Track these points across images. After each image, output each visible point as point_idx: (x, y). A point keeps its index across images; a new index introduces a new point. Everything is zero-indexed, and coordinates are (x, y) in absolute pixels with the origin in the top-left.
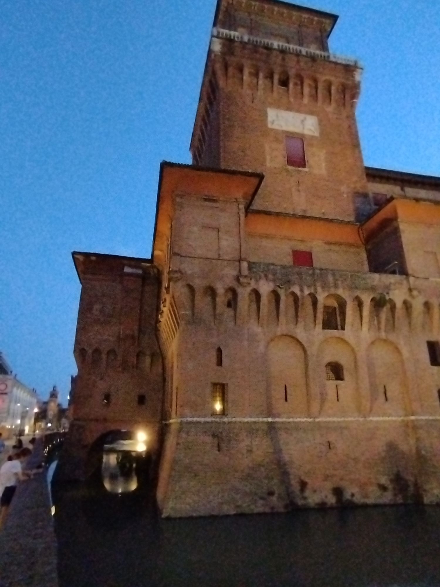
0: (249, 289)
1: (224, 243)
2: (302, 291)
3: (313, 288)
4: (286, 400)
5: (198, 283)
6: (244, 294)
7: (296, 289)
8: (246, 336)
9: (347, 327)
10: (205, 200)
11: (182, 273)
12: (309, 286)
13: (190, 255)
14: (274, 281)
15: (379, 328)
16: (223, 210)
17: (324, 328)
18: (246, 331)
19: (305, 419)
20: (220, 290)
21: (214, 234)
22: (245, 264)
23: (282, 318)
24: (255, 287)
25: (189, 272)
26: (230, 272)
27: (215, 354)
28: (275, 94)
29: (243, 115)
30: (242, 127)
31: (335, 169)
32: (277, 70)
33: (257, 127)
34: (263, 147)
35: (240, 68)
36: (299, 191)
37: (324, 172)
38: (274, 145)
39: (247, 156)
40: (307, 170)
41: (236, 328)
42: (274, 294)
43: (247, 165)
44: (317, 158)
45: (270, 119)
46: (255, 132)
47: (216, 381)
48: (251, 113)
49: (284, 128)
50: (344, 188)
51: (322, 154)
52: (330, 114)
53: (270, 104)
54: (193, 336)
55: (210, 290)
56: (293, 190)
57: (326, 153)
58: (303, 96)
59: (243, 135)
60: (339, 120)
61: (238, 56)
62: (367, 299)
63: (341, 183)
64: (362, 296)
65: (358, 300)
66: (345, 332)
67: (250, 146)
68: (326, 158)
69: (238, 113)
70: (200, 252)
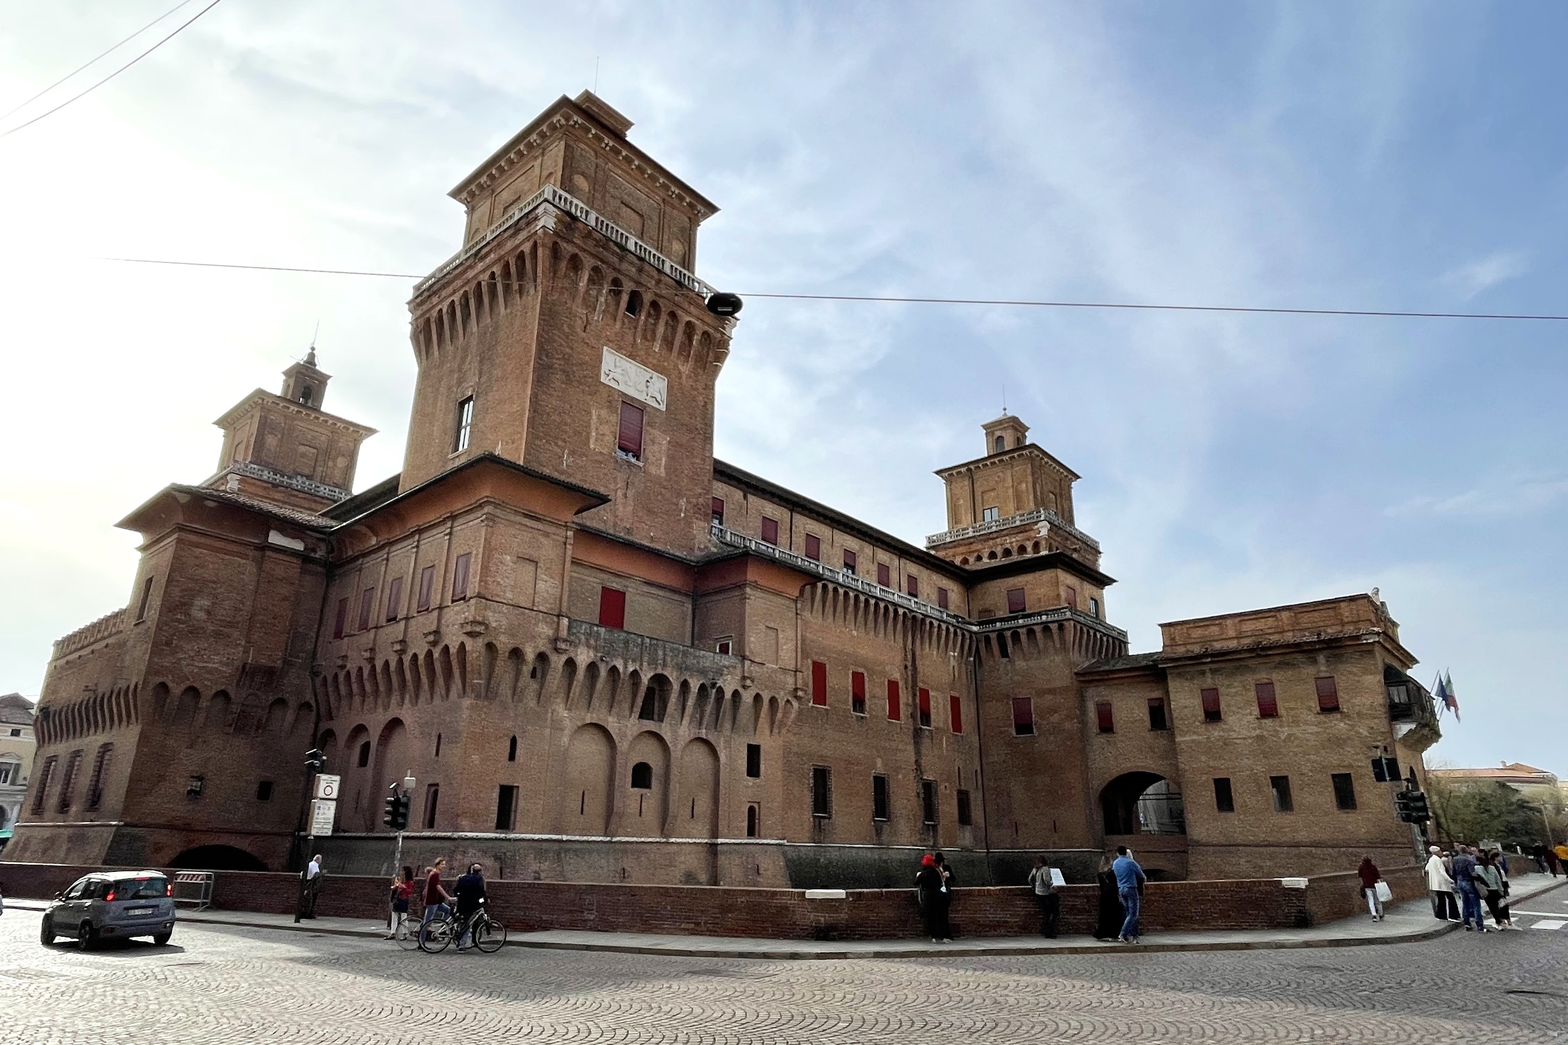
0: (564, 658)
1: (541, 585)
2: (626, 667)
3: (638, 664)
4: (582, 812)
5: (504, 643)
6: (558, 662)
7: (619, 664)
8: (549, 722)
9: (667, 719)
10: (526, 516)
11: (487, 626)
12: (634, 661)
13: (498, 599)
14: (596, 649)
15: (700, 724)
16: (547, 535)
17: (641, 717)
18: (550, 714)
20: (530, 654)
21: (531, 568)
22: (565, 621)
23: (595, 701)
24: (572, 655)
25: (494, 625)
26: (545, 630)
27: (508, 743)
28: (618, 325)
29: (568, 350)
30: (564, 371)
31: (676, 470)
32: (628, 286)
33: (585, 377)
34: (589, 413)
35: (575, 263)
36: (625, 496)
37: (662, 472)
38: (604, 413)
39: (566, 424)
40: (641, 464)
41: (538, 709)
42: (592, 667)
43: (564, 441)
44: (656, 448)
45: (604, 368)
46: (581, 384)
47: (505, 783)
48: (579, 350)
49: (622, 388)
50: (683, 503)
51: (664, 442)
52: (684, 377)
53: (609, 340)
54: (483, 716)
55: (516, 654)
56: (620, 493)
57: (669, 442)
58: (654, 339)
59: (564, 386)
60: (694, 389)
61: (578, 246)
62: (695, 685)
63: (679, 495)
64: (690, 680)
65: (685, 685)
66: (663, 725)
67: (571, 407)
68: (669, 449)
69: (561, 345)
70: (509, 595)
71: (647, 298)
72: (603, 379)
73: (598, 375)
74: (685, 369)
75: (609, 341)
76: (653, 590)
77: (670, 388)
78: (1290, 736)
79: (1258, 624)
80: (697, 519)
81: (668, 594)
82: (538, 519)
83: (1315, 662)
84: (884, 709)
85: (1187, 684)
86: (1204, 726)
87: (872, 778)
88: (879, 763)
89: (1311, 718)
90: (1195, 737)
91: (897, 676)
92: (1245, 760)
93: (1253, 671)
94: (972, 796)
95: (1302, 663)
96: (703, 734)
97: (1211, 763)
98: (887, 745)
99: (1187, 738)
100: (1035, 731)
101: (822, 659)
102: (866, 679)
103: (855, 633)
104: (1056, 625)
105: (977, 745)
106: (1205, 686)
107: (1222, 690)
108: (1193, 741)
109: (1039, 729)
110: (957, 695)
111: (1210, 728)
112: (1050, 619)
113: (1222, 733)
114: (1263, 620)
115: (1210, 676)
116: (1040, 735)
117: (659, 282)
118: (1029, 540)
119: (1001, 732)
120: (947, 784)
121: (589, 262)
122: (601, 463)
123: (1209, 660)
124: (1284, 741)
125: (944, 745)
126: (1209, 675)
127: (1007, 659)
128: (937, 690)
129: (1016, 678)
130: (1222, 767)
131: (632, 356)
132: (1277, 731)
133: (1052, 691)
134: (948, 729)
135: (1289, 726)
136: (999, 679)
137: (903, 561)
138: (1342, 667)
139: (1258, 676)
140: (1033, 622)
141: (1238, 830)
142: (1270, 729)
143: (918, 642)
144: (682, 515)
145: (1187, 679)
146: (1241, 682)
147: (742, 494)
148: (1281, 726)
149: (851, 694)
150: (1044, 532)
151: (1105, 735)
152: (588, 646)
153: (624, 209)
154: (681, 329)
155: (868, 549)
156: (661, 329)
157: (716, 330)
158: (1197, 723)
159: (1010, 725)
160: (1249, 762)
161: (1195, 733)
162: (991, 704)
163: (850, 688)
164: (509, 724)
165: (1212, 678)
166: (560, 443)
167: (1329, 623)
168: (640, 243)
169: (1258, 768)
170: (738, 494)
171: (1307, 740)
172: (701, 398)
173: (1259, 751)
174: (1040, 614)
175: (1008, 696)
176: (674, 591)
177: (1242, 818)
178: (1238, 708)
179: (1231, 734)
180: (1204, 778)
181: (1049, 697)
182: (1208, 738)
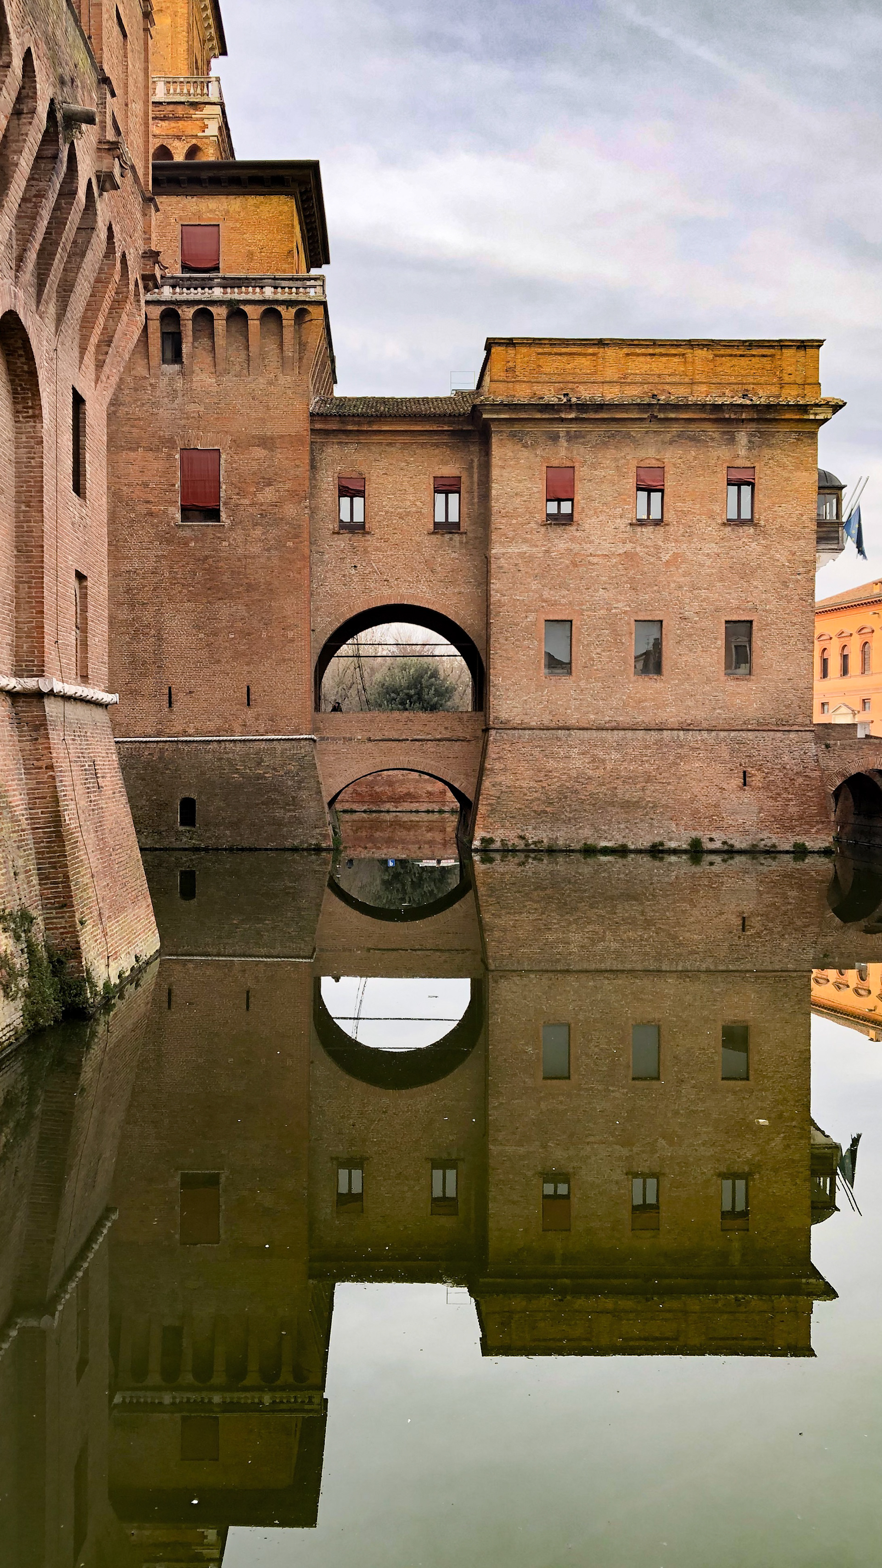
78: (676, 556)
79: (654, 365)
83: (732, 440)
85: (525, 453)
86: (543, 529)
89: (712, 529)
90: (525, 548)
92: (601, 591)
93: (636, 443)
95: (713, 439)
97: (546, 594)
99: (513, 549)
100: (223, 515)
104: (293, 311)
106: (555, 463)
107: (582, 472)
108: (522, 555)
109: (233, 512)
111: (552, 535)
112: (280, 296)
113: (569, 545)
114: (664, 359)
115: (565, 444)
116: (233, 525)
119: (151, 514)
123: (572, 416)
124: (666, 564)
126: (563, 442)
127: (177, 367)
129: (192, 408)
130: (563, 601)
132: (657, 547)
133: (266, 442)
135: (676, 541)
138: (767, 452)
139: (642, 454)
140: (243, 297)
141: (573, 702)
142: (649, 543)
145: (525, 446)
146: (616, 460)
148: (666, 540)
151: (348, 536)
158: (533, 525)
159: (170, 501)
160: (606, 595)
161: (525, 541)
162: (132, 455)
165: (567, 449)
167: (763, 380)
169: (620, 605)
171: (702, 565)
173: (625, 579)
174: (258, 283)
175: (170, 442)
177: (582, 684)
178: (605, 504)
179: (586, 546)
180: (531, 617)
181: (259, 453)
182: (547, 551)
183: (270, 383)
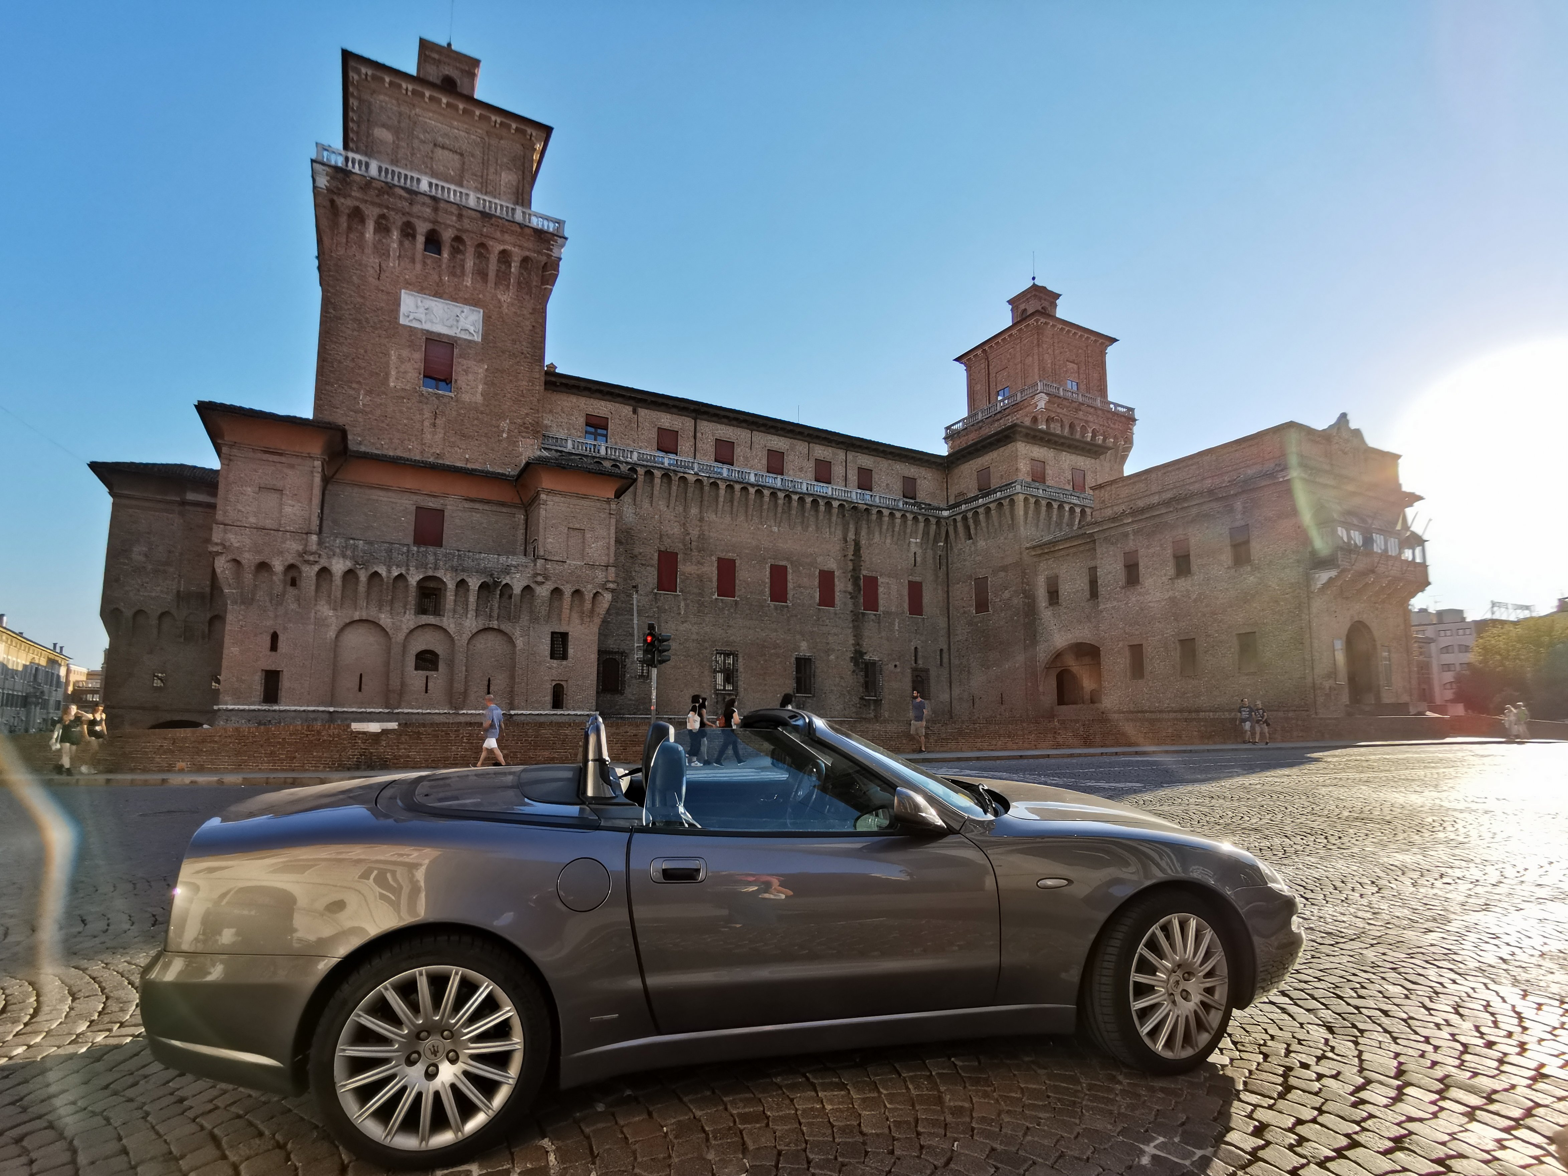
0: (316, 568)
1: (288, 510)
2: (389, 571)
3: (405, 568)
4: (360, 690)
5: (249, 559)
6: (310, 572)
7: (382, 570)
8: (312, 620)
9: (447, 613)
10: (266, 452)
11: (224, 547)
12: (400, 566)
13: (239, 524)
14: (353, 558)
15: (489, 615)
16: (292, 466)
17: (417, 612)
18: (313, 614)
19: (381, 710)
20: (278, 566)
21: (275, 496)
22: (314, 537)
23: (361, 602)
24: (326, 565)
25: (237, 545)
26: (294, 546)
27: (269, 639)
28: (419, 266)
29: (359, 300)
30: (355, 320)
31: (497, 394)
32: (422, 228)
33: (381, 321)
34: (387, 354)
35: (357, 215)
36: (434, 425)
37: (479, 398)
38: (405, 353)
39: (360, 368)
40: (452, 395)
41: (300, 610)
42: (350, 574)
43: (359, 383)
44: (471, 377)
45: (403, 309)
46: (377, 329)
47: (268, 668)
48: (373, 297)
49: (428, 326)
50: (505, 424)
51: (481, 371)
52: (505, 305)
53: (407, 283)
54: (241, 617)
55: (263, 567)
56: (426, 423)
57: (487, 370)
58: (463, 273)
59: (356, 333)
60: (519, 316)
61: (357, 199)
62: (474, 583)
63: (502, 417)
64: (469, 580)
65: (462, 584)
66: (445, 619)
67: (366, 352)
68: (486, 376)
69: (351, 296)
70: (252, 520)
71: (447, 235)
72: (402, 321)
73: (397, 318)
74: (506, 297)
75: (408, 285)
76: (477, 506)
77: (487, 319)
78: (1200, 594)
80: (524, 437)
81: (494, 508)
82: (281, 454)
83: (1231, 510)
84: (812, 597)
85: (1112, 547)
86: (1124, 590)
87: (793, 660)
88: (804, 645)
89: (1224, 572)
90: (1115, 603)
91: (832, 565)
92: (1158, 624)
93: (1171, 526)
94: (933, 673)
95: (1218, 512)
96: (495, 624)
97: (1128, 630)
98: (815, 629)
99: (1110, 605)
100: (990, 608)
101: (730, 555)
102: (790, 571)
103: (775, 529)
104: (1008, 500)
105: (945, 625)
106: (1127, 549)
107: (1142, 551)
108: (1113, 608)
109: (993, 606)
110: (918, 579)
111: (1128, 593)
112: (1003, 494)
113: (1139, 597)
115: (1132, 537)
116: (994, 612)
117: (460, 216)
118: (1027, 416)
119: (965, 612)
120: (897, 663)
121: (372, 213)
122: (404, 398)
123: (1130, 520)
124: (1195, 601)
125: (897, 628)
126: (1131, 535)
127: (971, 540)
128: (889, 576)
129: (977, 558)
130: (1137, 633)
131: (438, 294)
132: (1189, 590)
133: (1004, 569)
134: (903, 612)
135: (1200, 583)
136: (965, 560)
137: (850, 455)
138: (1255, 512)
139: (1174, 532)
140: (991, 499)
141: (1146, 695)
142: (1183, 589)
143: (864, 533)
144: (505, 435)
145: (1112, 544)
146: (1158, 541)
147: (631, 409)
148: (1193, 584)
149: (768, 585)
150: (1042, 405)
151: (1051, 608)
152: (344, 556)
153: (439, 152)
154: (493, 258)
155: (801, 447)
156: (470, 264)
157: (539, 253)
158: (1119, 588)
159: (971, 606)
160: (1160, 626)
161: (1115, 599)
162: (958, 586)
163: (768, 581)
164: (269, 623)
165: (1132, 540)
166: (354, 385)
168: (434, 181)
169: (1169, 631)
170: (627, 410)
171: (1216, 599)
172: (528, 323)
173: (1170, 614)
174: (999, 490)
175: (971, 576)
176: (503, 504)
177: (1150, 684)
178: (1155, 569)
179: (1146, 597)
180: (1121, 644)
181: (1002, 574)
182: (1126, 603)
183: (1005, 539)
